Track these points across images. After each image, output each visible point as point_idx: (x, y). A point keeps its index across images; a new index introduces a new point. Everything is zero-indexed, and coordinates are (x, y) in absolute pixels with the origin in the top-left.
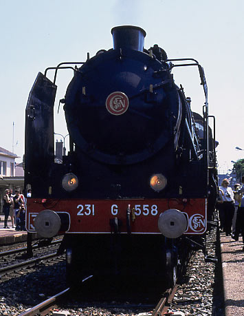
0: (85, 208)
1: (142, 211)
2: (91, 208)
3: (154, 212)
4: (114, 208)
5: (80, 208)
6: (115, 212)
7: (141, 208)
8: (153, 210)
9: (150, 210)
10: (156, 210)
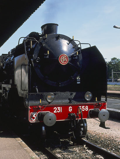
0: (57, 109)
1: (82, 109)
2: (60, 109)
3: (87, 109)
4: (70, 108)
5: (55, 109)
6: (70, 110)
7: (82, 108)
8: (86, 108)
9: (85, 108)
10: (87, 108)
